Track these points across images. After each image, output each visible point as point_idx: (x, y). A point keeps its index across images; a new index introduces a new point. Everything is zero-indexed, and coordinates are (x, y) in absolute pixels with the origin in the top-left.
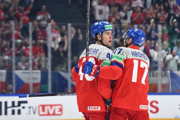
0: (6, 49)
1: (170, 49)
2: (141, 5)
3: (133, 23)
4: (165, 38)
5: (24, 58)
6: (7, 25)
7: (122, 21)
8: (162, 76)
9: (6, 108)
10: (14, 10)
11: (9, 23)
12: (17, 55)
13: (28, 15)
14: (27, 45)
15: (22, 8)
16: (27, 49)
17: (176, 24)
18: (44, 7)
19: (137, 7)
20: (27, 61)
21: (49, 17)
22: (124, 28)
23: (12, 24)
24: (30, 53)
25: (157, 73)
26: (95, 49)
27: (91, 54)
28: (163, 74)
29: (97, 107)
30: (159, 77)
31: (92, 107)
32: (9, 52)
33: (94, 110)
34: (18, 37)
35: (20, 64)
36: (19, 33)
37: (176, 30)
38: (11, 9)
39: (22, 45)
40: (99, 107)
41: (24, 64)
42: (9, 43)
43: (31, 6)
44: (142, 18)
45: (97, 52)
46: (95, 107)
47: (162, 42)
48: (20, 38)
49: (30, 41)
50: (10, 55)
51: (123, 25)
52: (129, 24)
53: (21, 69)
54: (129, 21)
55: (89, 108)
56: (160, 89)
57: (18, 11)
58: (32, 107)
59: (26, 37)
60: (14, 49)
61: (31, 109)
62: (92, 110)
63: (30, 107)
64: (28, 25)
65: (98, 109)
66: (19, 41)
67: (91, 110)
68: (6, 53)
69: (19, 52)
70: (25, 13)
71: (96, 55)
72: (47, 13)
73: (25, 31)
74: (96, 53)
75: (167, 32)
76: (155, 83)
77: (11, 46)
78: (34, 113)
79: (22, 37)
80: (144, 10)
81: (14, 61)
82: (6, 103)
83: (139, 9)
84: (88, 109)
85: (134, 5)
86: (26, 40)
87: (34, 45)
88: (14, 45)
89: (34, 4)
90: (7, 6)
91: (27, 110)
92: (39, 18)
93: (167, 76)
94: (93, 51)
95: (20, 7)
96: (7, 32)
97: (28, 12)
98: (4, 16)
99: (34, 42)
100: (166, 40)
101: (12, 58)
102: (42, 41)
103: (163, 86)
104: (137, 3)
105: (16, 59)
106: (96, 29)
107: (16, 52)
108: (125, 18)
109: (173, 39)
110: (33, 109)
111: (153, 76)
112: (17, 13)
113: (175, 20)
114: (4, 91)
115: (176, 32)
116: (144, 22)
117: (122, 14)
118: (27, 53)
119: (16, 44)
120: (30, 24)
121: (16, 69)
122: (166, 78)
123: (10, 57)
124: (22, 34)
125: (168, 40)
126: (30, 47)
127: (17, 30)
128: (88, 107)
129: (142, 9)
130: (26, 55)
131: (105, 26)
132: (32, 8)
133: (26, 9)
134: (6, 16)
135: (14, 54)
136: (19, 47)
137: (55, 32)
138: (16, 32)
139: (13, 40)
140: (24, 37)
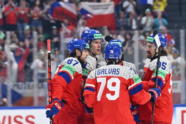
8: (39, 88)
25: (33, 84)
28: (40, 85)
30: (36, 89)
56: (36, 102)
76: (31, 96)
93: (44, 88)
103: (40, 99)
106: (85, 37)
111: (29, 88)
122: (43, 89)
131: (94, 35)
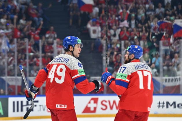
0: (22, 61)
1: (150, 60)
2: (127, 26)
3: (120, 39)
4: (146, 51)
5: (35, 67)
6: (22, 42)
7: (112, 38)
9: (22, 106)
10: (28, 30)
11: (24, 40)
12: (30, 65)
13: (38, 34)
14: (37, 57)
15: (34, 29)
16: (38, 61)
17: (155, 40)
18: (52, 28)
19: (124, 27)
20: (38, 70)
21: (56, 36)
22: (113, 43)
23: (26, 41)
24: (40, 64)
26: (66, 59)
27: (61, 61)
29: (64, 105)
31: (60, 105)
32: (24, 63)
33: (61, 107)
34: (30, 51)
35: (32, 72)
36: (32, 48)
37: (155, 44)
38: (26, 29)
39: (34, 57)
40: (66, 106)
41: (36, 72)
42: (23, 56)
43: (41, 27)
44: (128, 35)
45: (68, 61)
46: (62, 105)
47: (144, 54)
48: (32, 52)
49: (40, 54)
50: (25, 65)
51: (113, 41)
52: (118, 40)
53: (33, 76)
54: (117, 38)
55: (58, 106)
57: (30, 31)
58: (42, 106)
59: (37, 51)
60: (27, 60)
61: (42, 107)
62: (60, 107)
63: (40, 106)
64: (39, 42)
65: (64, 107)
66: (32, 54)
67: (58, 107)
68: (21, 63)
69: (31, 63)
70: (36, 32)
71: (66, 64)
72: (55, 33)
73: (36, 46)
74: (66, 61)
75: (147, 46)
77: (25, 58)
78: (44, 110)
79: (34, 51)
80: (129, 30)
81: (28, 70)
82: (22, 102)
83: (125, 29)
84: (56, 107)
85: (121, 26)
86: (37, 53)
87: (44, 57)
88: (27, 57)
89: (43, 25)
90: (22, 27)
91: (38, 107)
92: (47, 36)
94: (64, 60)
95: (32, 28)
96: (23, 47)
97: (38, 31)
98: (20, 35)
99: (43, 55)
100: (147, 53)
101: (26, 67)
102: (49, 54)
104: (124, 24)
105: (29, 68)
107: (29, 63)
108: (115, 35)
109: (152, 52)
110: (43, 107)
112: (30, 33)
113: (154, 37)
114: (21, 93)
115: (154, 46)
116: (130, 39)
117: (112, 32)
118: (38, 64)
119: (30, 57)
120: (40, 41)
121: (30, 76)
123: (25, 67)
124: (34, 49)
125: (148, 52)
126: (40, 59)
127: (30, 45)
128: (56, 105)
129: (127, 28)
130: (37, 65)
132: (42, 29)
133: (36, 29)
134: (22, 35)
135: (28, 64)
136: (32, 58)
137: (60, 47)
138: (29, 47)
139: (27, 53)
140: (36, 51)
